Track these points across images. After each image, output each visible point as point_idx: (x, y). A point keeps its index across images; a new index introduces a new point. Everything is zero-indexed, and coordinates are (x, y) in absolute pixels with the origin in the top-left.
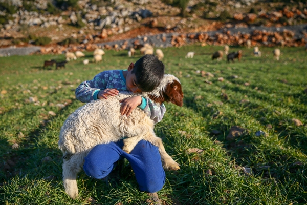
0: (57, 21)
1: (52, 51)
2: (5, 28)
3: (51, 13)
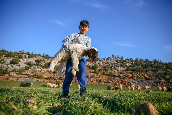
0: (47, 70)
1: (43, 81)
2: (27, 71)
3: (46, 68)
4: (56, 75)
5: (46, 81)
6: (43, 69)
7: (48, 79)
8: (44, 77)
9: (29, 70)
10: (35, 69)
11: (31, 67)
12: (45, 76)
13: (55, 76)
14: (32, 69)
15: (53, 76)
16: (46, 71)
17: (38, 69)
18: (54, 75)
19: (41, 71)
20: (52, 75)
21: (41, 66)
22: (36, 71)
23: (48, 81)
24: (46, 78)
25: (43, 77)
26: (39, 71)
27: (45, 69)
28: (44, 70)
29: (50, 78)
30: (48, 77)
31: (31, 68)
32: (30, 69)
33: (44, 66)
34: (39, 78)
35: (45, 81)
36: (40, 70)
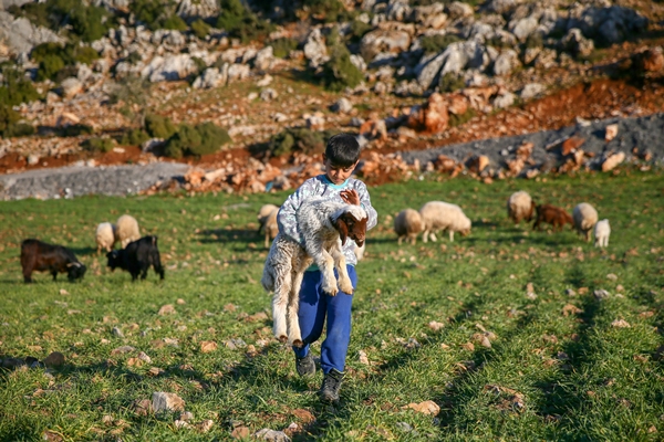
0: (252, 62)
1: (229, 180)
2: (61, 93)
3: (233, 34)
4: (346, 105)
5: (262, 174)
6: (209, 58)
7: (274, 159)
8: (233, 132)
9: (74, 74)
10: (133, 58)
11: (88, 40)
12: (245, 129)
13: (341, 117)
14: (104, 63)
15: (318, 119)
16: (245, 70)
17: (158, 60)
18: (334, 108)
19: (190, 79)
20: (313, 109)
21: (190, 25)
22: (148, 82)
23: (281, 175)
24: (257, 151)
25: (223, 135)
26: (172, 77)
27: (231, 54)
28: (218, 65)
29: (289, 140)
30: (277, 129)
31: (92, 57)
32: (84, 70)
33: (212, 22)
34: (188, 155)
35: (245, 182)
36: (179, 63)
